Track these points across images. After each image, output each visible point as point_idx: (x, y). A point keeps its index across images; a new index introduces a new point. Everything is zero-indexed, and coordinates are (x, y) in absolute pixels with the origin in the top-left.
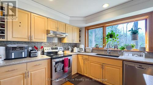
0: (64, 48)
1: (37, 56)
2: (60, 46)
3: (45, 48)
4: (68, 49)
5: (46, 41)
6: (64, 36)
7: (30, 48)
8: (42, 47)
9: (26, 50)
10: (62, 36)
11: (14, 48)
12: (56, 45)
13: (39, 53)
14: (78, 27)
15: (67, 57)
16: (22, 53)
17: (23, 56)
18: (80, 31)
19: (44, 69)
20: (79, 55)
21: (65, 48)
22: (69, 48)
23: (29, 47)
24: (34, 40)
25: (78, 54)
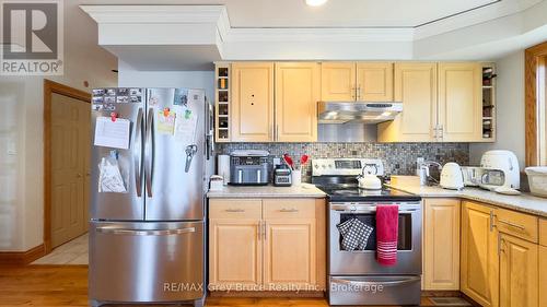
0: (390, 162)
1: (289, 185)
2: (371, 157)
3: (314, 162)
4: (411, 171)
5: (314, 138)
6: (386, 114)
7: (277, 161)
8: (305, 159)
9: (265, 165)
10: (378, 118)
11: (243, 160)
12: (355, 153)
13: (297, 176)
14: (475, 61)
15: (394, 204)
16: (256, 171)
17: (259, 182)
18: (487, 79)
19: (306, 228)
20: (468, 204)
21: (397, 166)
22: (415, 167)
23: (274, 157)
24: (281, 138)
25: (462, 199)
